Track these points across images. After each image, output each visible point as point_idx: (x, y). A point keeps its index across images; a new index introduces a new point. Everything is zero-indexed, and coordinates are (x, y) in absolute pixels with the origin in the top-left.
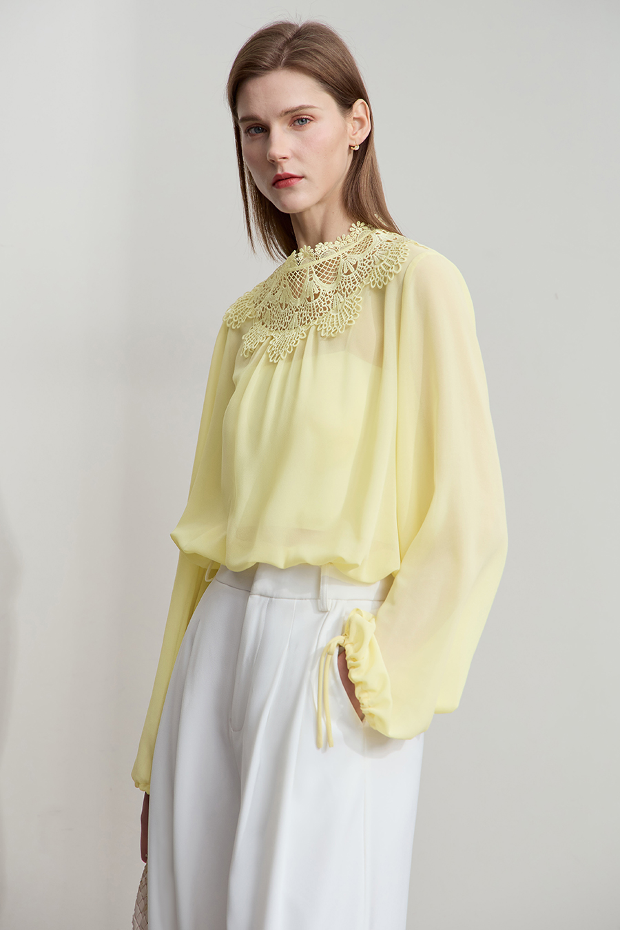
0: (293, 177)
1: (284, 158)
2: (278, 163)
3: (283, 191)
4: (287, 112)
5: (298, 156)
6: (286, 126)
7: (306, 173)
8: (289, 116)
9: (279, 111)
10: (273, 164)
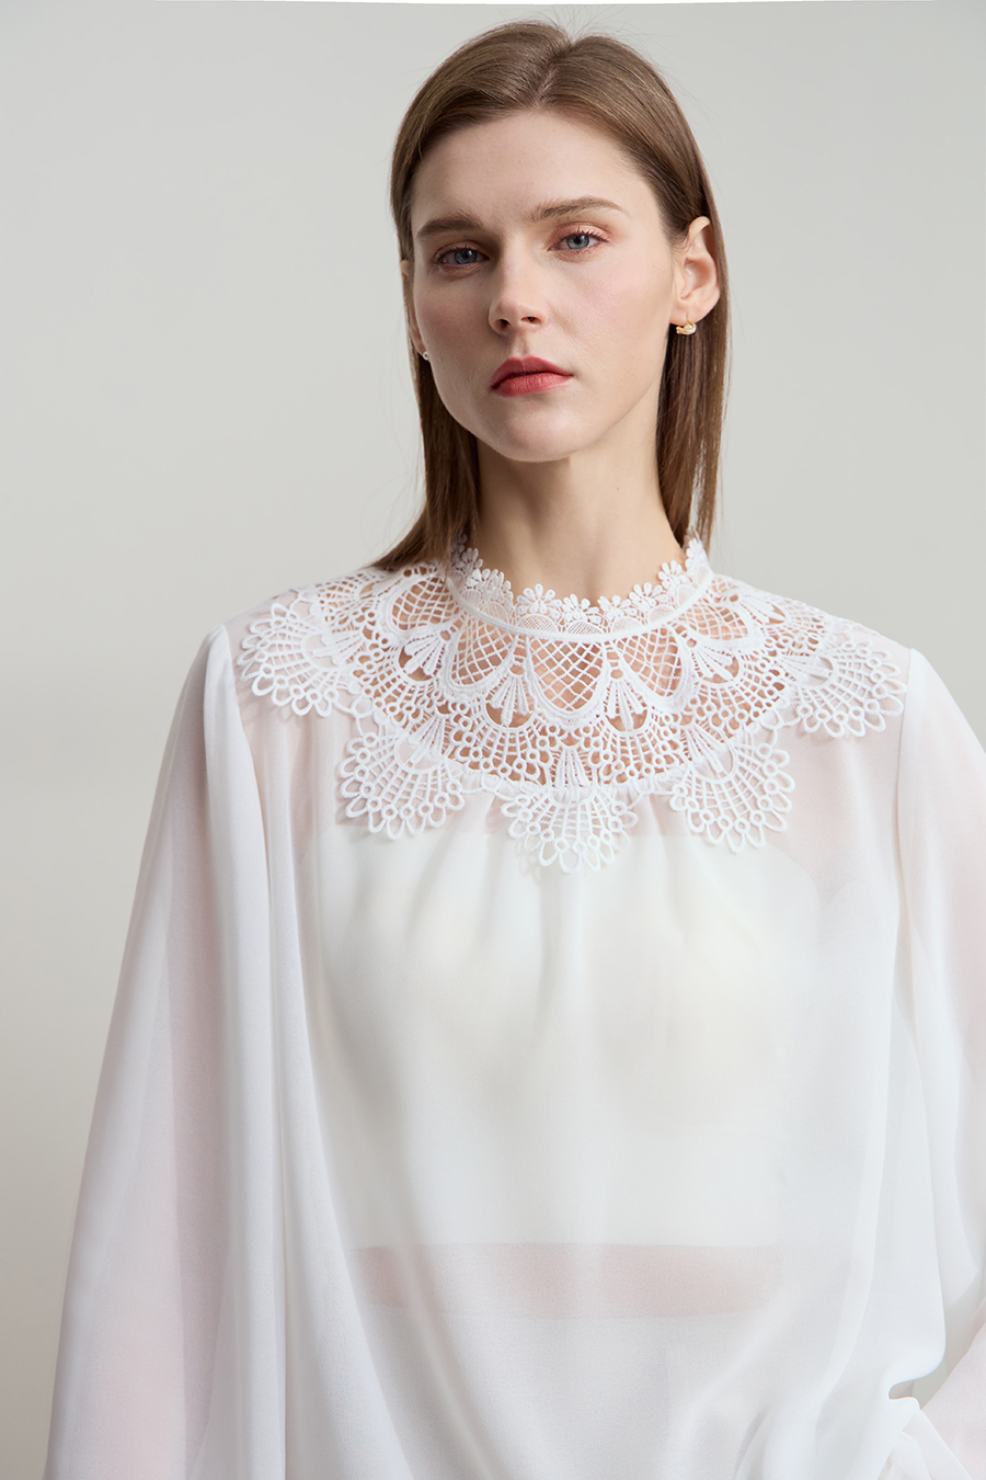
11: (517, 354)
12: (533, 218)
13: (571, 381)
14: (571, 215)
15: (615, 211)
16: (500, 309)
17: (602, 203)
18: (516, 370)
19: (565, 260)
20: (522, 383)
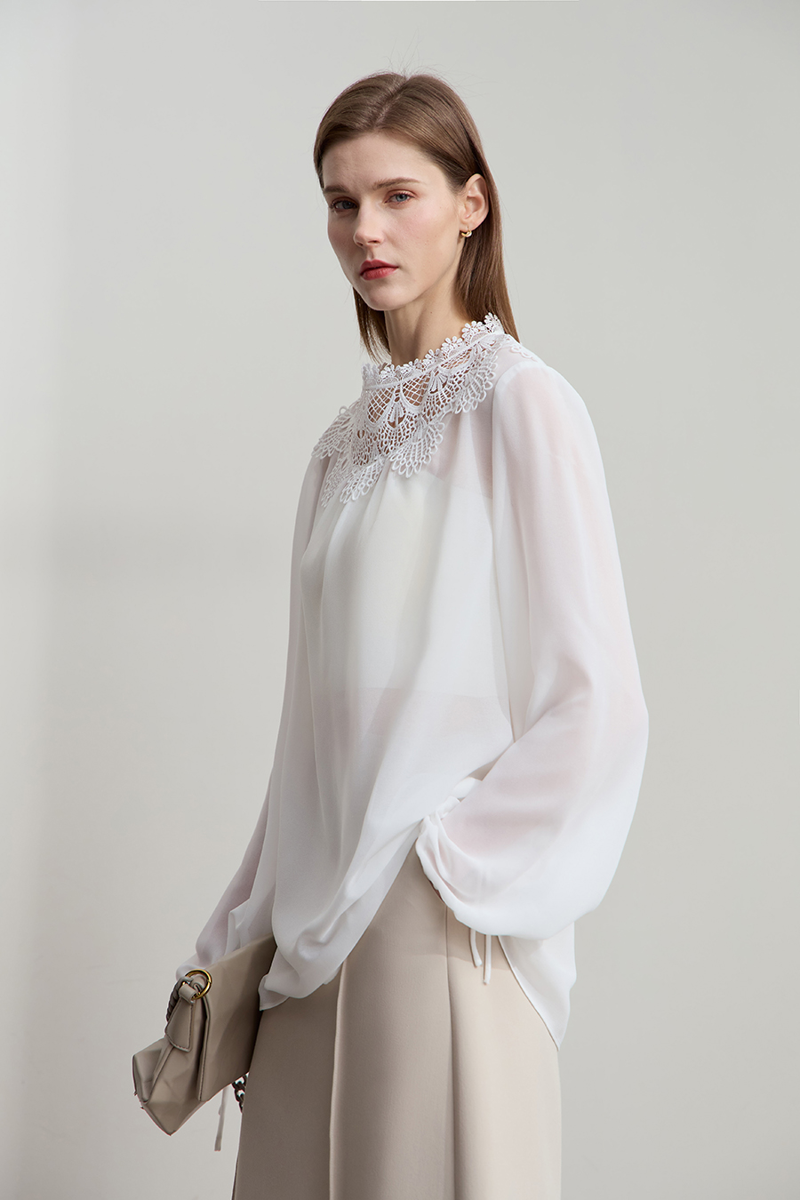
11: (369, 259)
12: (374, 189)
13: (397, 270)
14: (393, 187)
15: (416, 184)
16: (357, 237)
17: (408, 181)
18: (369, 267)
19: (392, 208)
20: (372, 273)
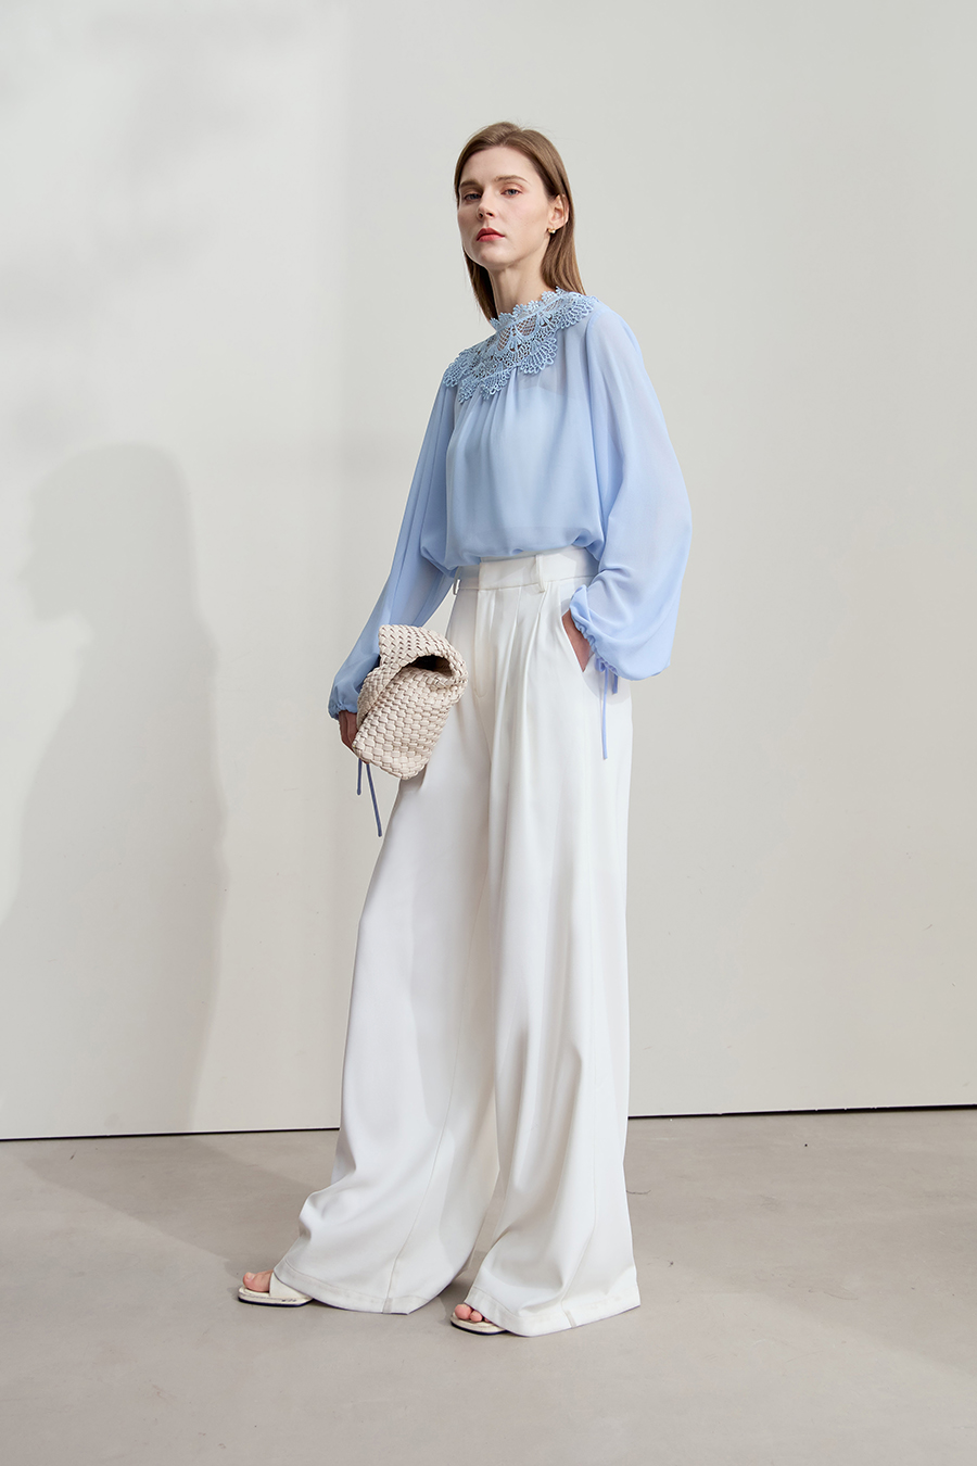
0: (496, 233)
1: (491, 215)
2: (485, 218)
3: (485, 243)
4: (501, 179)
5: (503, 218)
6: (498, 193)
7: (507, 233)
8: (502, 182)
9: (495, 177)
10: (481, 217)
